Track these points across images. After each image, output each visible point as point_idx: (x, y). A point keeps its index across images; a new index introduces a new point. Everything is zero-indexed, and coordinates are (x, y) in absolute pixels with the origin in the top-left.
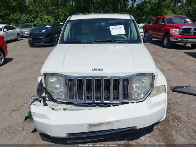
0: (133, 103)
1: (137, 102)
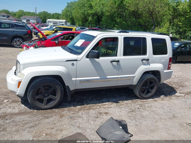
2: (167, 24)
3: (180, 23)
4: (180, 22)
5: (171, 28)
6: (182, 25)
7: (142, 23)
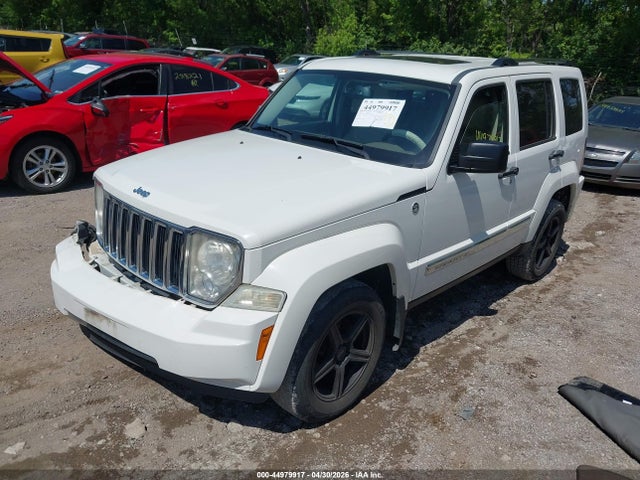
0: (187, 303)
1: (198, 307)
2: (351, 21)
3: (389, 17)
4: (387, 13)
5: (362, 33)
6: (394, 21)
7: (269, 15)
